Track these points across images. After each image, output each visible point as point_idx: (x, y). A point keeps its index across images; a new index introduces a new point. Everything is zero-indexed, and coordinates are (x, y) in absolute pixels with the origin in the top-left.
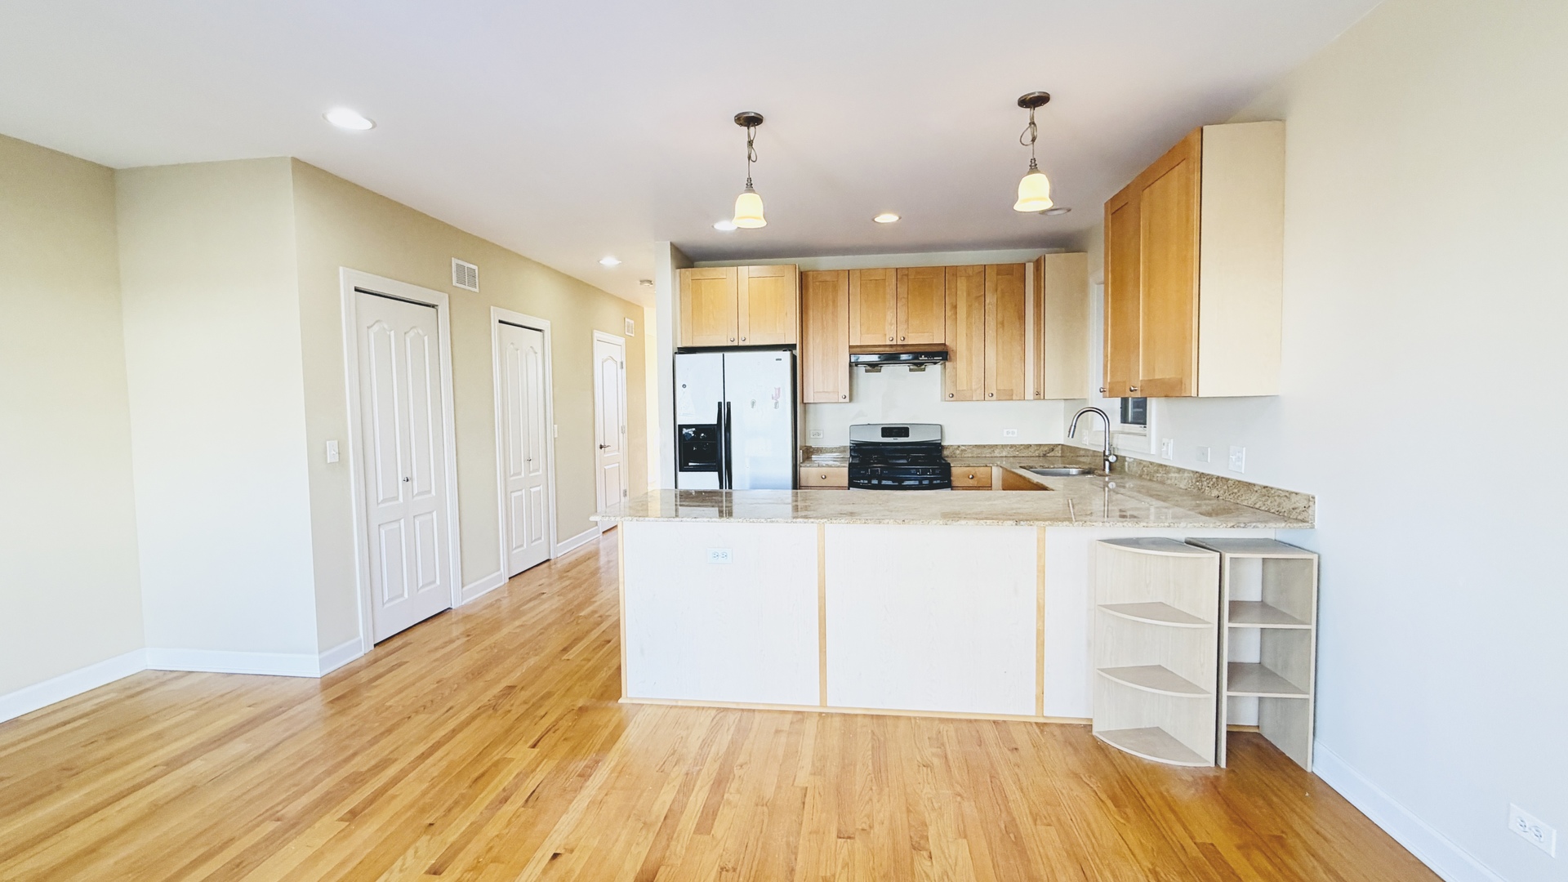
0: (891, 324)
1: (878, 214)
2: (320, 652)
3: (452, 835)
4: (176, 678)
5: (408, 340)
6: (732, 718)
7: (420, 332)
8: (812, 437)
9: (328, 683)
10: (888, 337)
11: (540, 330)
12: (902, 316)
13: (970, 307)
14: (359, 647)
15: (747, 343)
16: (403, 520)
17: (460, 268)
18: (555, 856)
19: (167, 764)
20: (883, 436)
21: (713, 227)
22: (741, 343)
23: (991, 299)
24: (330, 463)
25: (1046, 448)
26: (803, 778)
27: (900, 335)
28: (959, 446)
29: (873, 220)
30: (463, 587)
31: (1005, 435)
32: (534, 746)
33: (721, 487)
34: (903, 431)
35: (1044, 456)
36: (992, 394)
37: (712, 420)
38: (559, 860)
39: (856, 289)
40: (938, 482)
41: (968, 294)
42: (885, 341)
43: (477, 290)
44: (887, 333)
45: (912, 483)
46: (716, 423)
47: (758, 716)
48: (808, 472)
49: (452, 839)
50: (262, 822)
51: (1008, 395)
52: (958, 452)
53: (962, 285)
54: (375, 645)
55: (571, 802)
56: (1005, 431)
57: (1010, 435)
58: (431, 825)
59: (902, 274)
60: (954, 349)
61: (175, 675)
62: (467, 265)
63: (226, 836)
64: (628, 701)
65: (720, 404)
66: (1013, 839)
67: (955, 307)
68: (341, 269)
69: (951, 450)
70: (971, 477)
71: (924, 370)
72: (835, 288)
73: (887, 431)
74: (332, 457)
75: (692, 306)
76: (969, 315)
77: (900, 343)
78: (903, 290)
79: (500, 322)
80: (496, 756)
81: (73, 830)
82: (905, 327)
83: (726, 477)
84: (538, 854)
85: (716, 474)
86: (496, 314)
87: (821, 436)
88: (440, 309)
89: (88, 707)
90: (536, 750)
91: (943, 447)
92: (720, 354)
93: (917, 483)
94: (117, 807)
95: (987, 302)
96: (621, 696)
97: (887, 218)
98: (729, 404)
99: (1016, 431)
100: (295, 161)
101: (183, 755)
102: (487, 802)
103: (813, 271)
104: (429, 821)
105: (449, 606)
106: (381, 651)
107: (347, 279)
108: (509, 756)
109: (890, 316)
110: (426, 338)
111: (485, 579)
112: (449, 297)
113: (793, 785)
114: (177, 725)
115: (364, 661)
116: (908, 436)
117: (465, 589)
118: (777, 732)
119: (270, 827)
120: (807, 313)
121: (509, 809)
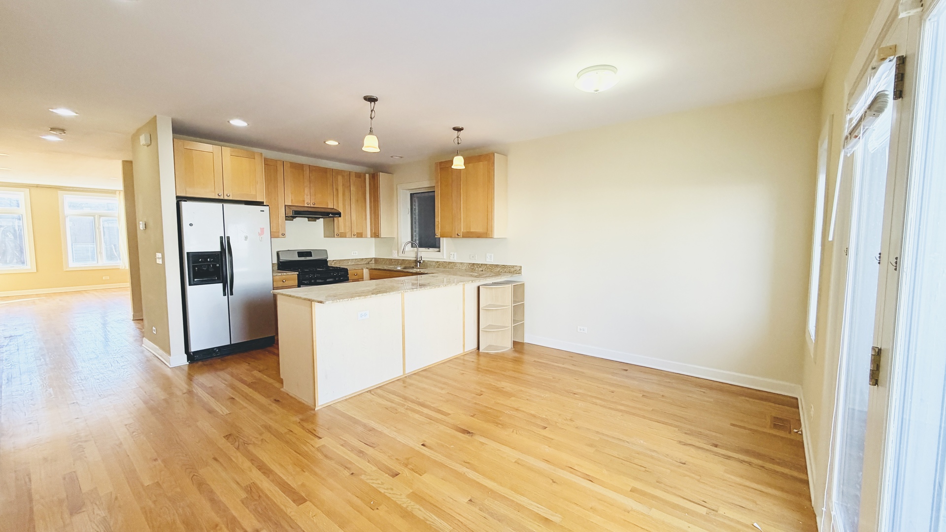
0: (307, 195)
1: (327, 140)
10: (306, 202)
12: (312, 191)
13: (344, 191)
15: (230, 198)
20: (299, 257)
22: (226, 198)
23: (353, 188)
25: (369, 260)
27: (313, 202)
29: (325, 142)
31: (352, 254)
34: (309, 254)
35: (368, 263)
36: (354, 234)
37: (218, 249)
39: (288, 173)
41: (343, 185)
42: (304, 204)
44: (305, 200)
45: (331, 280)
46: (219, 251)
48: (275, 279)
51: (360, 235)
53: (340, 178)
56: (352, 252)
64: (320, 407)
65: (221, 238)
67: (337, 190)
69: (330, 262)
70: (356, 275)
72: (276, 169)
73: (299, 254)
75: (185, 167)
76: (343, 195)
77: (312, 206)
78: (313, 177)
82: (314, 197)
83: (229, 288)
85: (221, 285)
91: (327, 262)
92: (220, 205)
93: (333, 280)
95: (351, 189)
97: (332, 143)
98: (228, 237)
99: (357, 252)
109: (307, 190)
116: (312, 256)
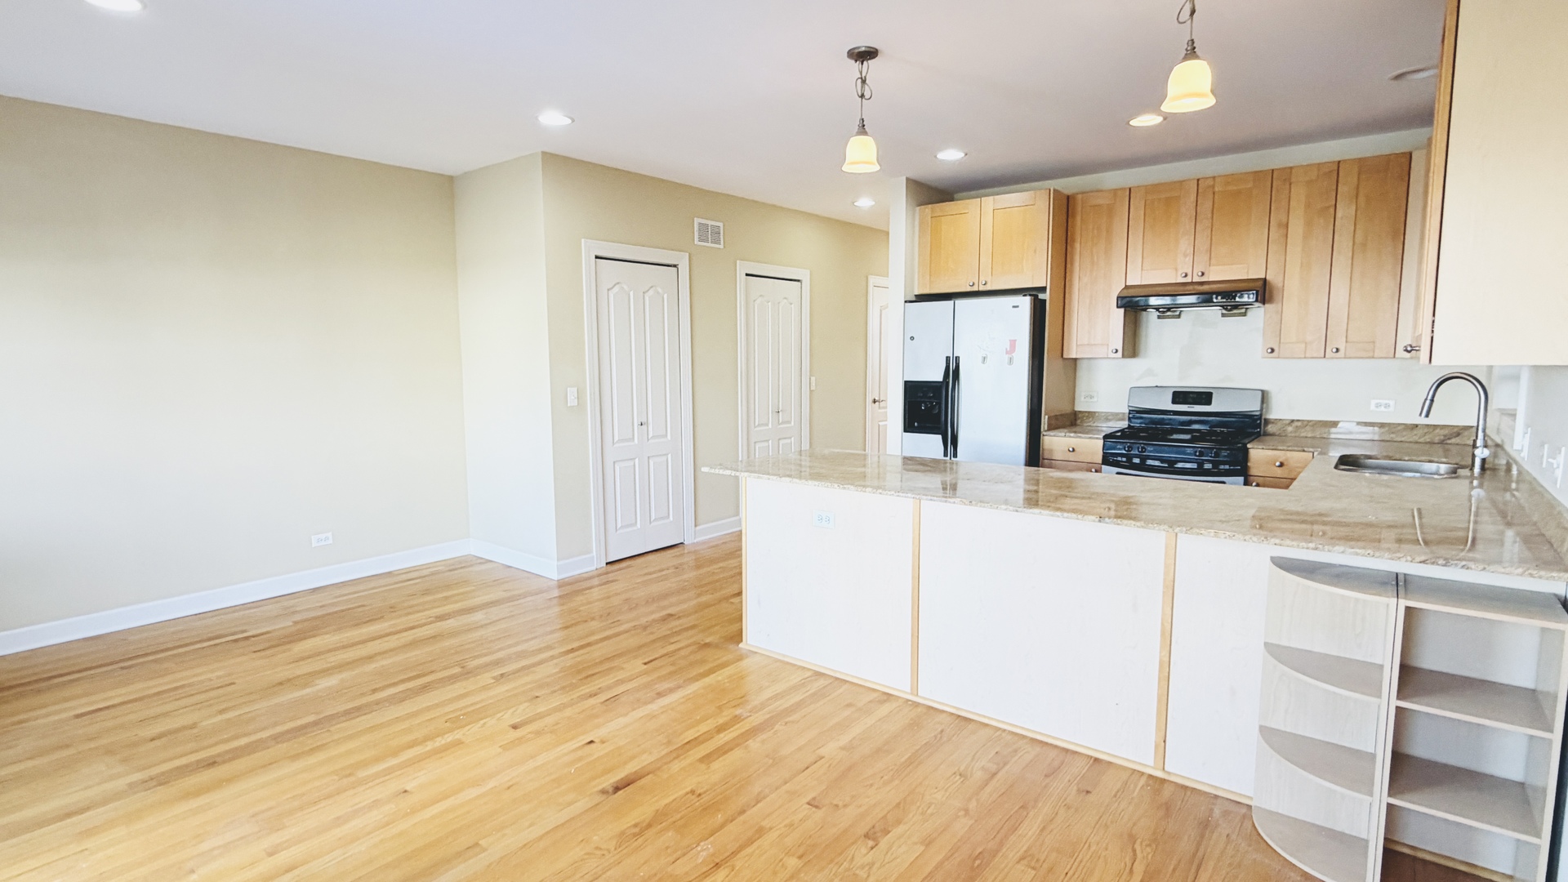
0: (1185, 255)
1: (1131, 116)
2: (558, 560)
3: (541, 709)
4: (480, 563)
5: (647, 299)
6: (822, 682)
7: (660, 290)
8: (1082, 399)
9: (562, 584)
10: (1179, 273)
11: (799, 281)
12: (1203, 242)
13: (1309, 224)
14: (594, 562)
15: (989, 288)
16: (637, 459)
17: (703, 228)
18: (591, 742)
19: (436, 617)
20: (1174, 402)
21: (936, 157)
22: (982, 288)
23: (1345, 211)
24: (570, 407)
25: (1446, 432)
26: (830, 749)
27: (1197, 271)
28: (1293, 421)
30: (696, 526)
31: (1373, 407)
32: (645, 664)
33: (946, 455)
34: (1205, 397)
35: (1442, 442)
36: (1338, 350)
37: (937, 376)
38: (592, 745)
39: (1138, 212)
40: (1227, 467)
41: (1308, 205)
42: (1176, 278)
43: (721, 246)
44: (1179, 266)
45: (1188, 465)
46: (941, 380)
47: (846, 687)
48: (1056, 442)
49: (539, 711)
50: (454, 666)
52: (1290, 429)
53: (1299, 194)
54: (607, 564)
55: (634, 710)
56: (1373, 402)
57: (1382, 409)
58: (537, 697)
59: (1202, 186)
60: (1280, 285)
61: (481, 561)
62: (710, 223)
63: (433, 669)
64: (748, 648)
65: (948, 358)
66: (976, 865)
67: (1284, 225)
68: (583, 240)
69: (1279, 425)
70: (1278, 464)
71: (1244, 314)
72: (1110, 211)
73: (1180, 397)
74: (572, 400)
75: (932, 249)
76: (1307, 236)
77: (1196, 279)
78: (1206, 206)
79: (747, 275)
80: (616, 663)
81: (371, 644)
82: (1207, 258)
83: (951, 442)
84: (582, 737)
85: (939, 438)
86: (743, 267)
87: (1095, 399)
88: (679, 267)
89: (425, 572)
90: (645, 667)
91: (1267, 422)
92: (951, 303)
93: (1194, 466)
94: (396, 636)
95: (1339, 215)
96: (742, 641)
97: (1149, 120)
98: (957, 358)
100: (544, 153)
101: (446, 615)
102: (582, 693)
103: (1083, 193)
104: (537, 695)
105: (682, 541)
106: (611, 568)
107: (589, 248)
108: (624, 666)
109: (1185, 245)
110: (665, 296)
111: (720, 522)
112: (690, 257)
113: (815, 751)
114: (458, 594)
115: (595, 573)
116: (1211, 403)
117: (698, 528)
118: (849, 705)
119: (457, 670)
120: (1073, 247)
121: (592, 701)
